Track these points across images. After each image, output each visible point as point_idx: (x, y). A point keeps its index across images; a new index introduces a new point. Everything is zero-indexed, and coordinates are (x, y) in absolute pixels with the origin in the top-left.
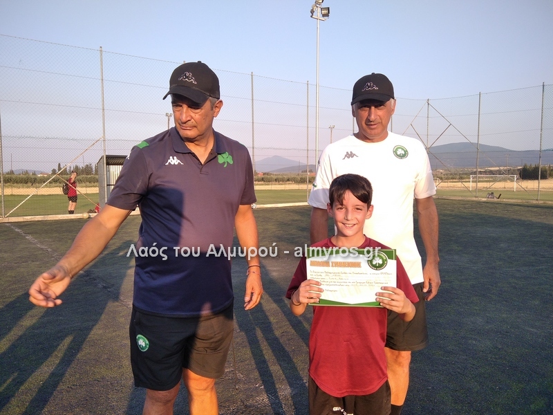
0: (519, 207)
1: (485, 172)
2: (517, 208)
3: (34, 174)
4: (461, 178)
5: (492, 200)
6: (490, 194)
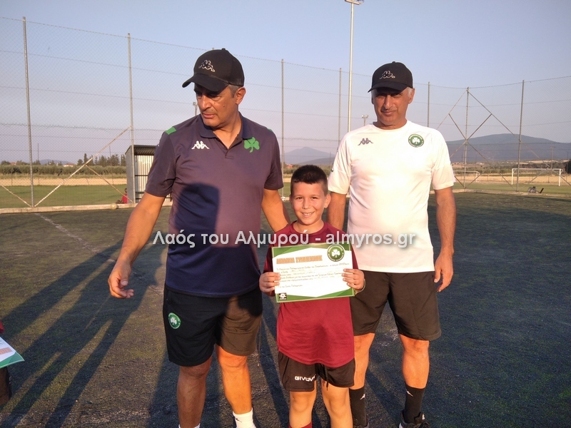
1: (528, 166)
2: (560, 203)
3: (60, 164)
4: (502, 172)
5: (534, 194)
6: (531, 189)
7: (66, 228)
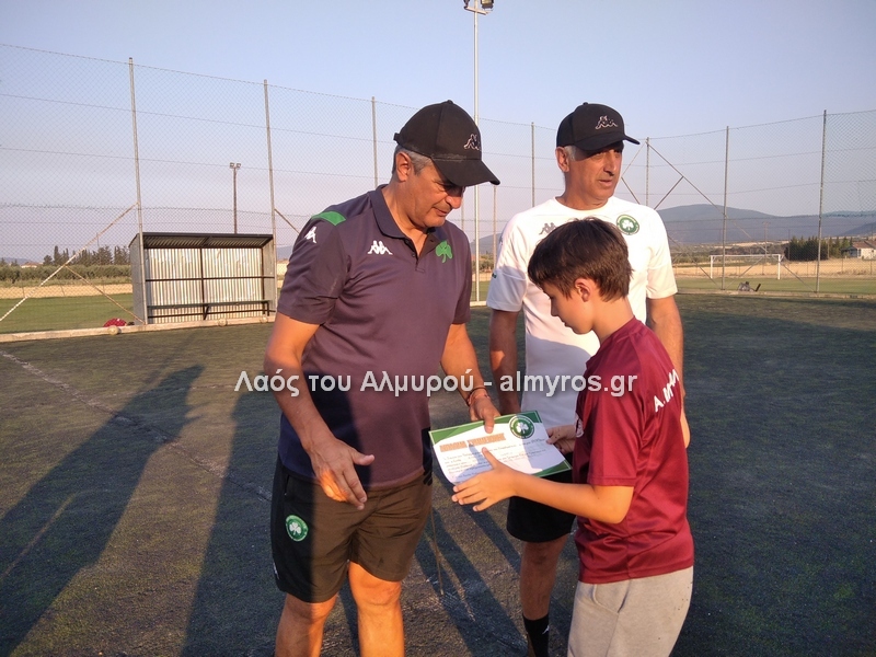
0: (789, 304)
1: (733, 251)
5: (747, 293)
6: (743, 285)
7: (40, 368)
